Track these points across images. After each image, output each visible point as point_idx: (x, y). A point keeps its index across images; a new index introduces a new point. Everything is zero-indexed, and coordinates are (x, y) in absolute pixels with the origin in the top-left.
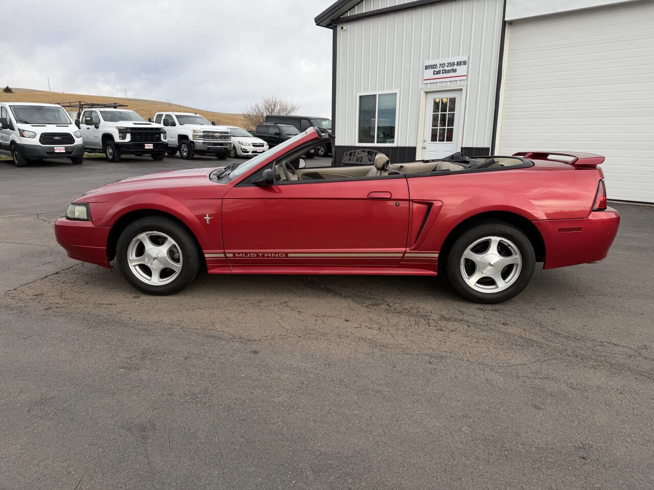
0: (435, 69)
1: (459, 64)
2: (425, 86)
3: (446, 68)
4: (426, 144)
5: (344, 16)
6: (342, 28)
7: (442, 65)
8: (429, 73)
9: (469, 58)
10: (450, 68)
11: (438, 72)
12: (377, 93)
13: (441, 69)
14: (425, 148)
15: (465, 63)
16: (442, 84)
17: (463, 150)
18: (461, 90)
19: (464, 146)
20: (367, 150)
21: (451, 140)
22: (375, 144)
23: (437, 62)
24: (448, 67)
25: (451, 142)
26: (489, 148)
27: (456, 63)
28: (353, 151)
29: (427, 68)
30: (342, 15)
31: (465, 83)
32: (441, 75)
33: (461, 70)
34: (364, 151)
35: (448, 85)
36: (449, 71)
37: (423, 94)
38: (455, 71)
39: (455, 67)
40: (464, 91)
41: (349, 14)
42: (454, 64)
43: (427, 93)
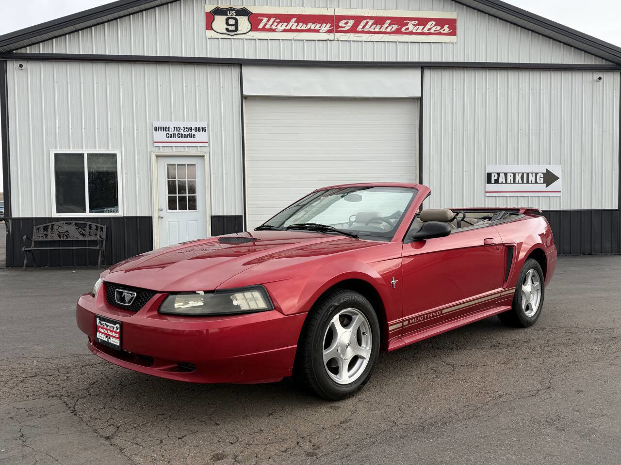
0: (168, 132)
1: (197, 129)
2: (157, 149)
3: (182, 132)
4: (163, 214)
5: (19, 51)
6: (21, 66)
7: (178, 128)
8: (161, 136)
9: (208, 125)
10: (187, 133)
11: (173, 136)
12: (85, 152)
13: (177, 133)
14: (162, 218)
15: (204, 129)
16: (179, 149)
17: (213, 218)
18: (203, 156)
19: (213, 215)
20: (73, 222)
21: (195, 208)
22: (88, 214)
23: (171, 125)
24: (184, 131)
25: (195, 211)
26: (241, 216)
27: (193, 128)
28: (50, 224)
29: (157, 129)
30: (16, 49)
31: (207, 149)
32: (176, 139)
33: (200, 136)
34: (70, 224)
35: (187, 150)
36: (186, 136)
37: (154, 158)
38: (194, 136)
39: (193, 132)
40: (207, 158)
41: (28, 50)
42: (191, 129)
43: (157, 156)
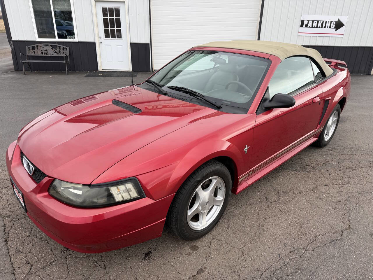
4: (101, 40)
14: (101, 43)
19: (131, 42)
20: (49, 44)
21: (121, 37)
22: (57, 39)
25: (121, 39)
26: (149, 44)
28: (36, 45)
37: (93, 2)
40: (126, 3)
